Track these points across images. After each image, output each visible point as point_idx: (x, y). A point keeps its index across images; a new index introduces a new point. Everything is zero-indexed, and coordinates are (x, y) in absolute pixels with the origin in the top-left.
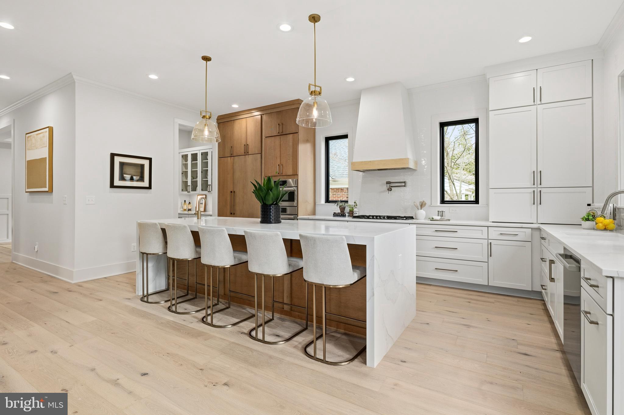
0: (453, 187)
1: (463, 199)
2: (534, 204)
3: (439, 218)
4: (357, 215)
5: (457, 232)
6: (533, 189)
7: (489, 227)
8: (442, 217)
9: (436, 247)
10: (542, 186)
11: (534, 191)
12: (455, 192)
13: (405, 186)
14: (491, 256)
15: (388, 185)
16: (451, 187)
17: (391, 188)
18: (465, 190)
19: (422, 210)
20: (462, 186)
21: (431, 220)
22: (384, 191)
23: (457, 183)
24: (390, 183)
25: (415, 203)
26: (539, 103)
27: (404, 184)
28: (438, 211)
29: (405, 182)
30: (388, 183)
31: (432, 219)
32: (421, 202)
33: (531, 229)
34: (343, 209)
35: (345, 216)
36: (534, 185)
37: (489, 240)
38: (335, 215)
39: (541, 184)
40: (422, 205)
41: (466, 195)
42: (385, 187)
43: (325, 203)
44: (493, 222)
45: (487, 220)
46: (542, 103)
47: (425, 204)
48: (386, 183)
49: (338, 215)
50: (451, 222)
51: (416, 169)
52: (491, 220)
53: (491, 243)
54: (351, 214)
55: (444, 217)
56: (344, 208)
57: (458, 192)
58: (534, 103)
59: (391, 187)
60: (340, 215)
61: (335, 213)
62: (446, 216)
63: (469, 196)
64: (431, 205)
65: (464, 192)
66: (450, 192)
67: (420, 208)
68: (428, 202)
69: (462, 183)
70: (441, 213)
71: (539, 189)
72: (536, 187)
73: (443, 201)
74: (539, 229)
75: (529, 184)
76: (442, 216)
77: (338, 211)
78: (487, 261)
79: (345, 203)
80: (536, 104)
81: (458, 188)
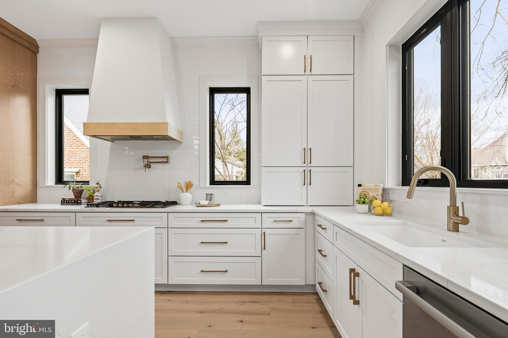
0: (226, 169)
1: (234, 179)
2: (304, 184)
3: (206, 202)
4: (99, 201)
5: (227, 221)
6: (303, 168)
7: (262, 213)
8: (211, 202)
9: (202, 243)
10: (312, 165)
11: (304, 170)
12: (227, 174)
13: (167, 162)
14: (265, 249)
15: (146, 160)
16: (224, 168)
17: (150, 165)
18: (235, 172)
19: (188, 193)
20: (234, 168)
21: (197, 206)
22: (139, 169)
23: (229, 166)
24: (148, 158)
25: (179, 184)
26: (309, 73)
27: (166, 160)
28: (207, 194)
29: (167, 157)
30: (145, 157)
31: (199, 205)
32: (187, 182)
33: (304, 213)
34: (78, 194)
35: (79, 203)
36: (304, 163)
37: (262, 229)
38: (64, 202)
39: (310, 163)
40: (189, 186)
41: (237, 177)
42: (142, 164)
43: (56, 184)
44: (265, 206)
45: (260, 203)
46: (312, 74)
47: (192, 185)
48: (143, 158)
49: (69, 202)
50: (222, 208)
51: (181, 141)
52: (263, 203)
53: (264, 233)
54: (90, 199)
55: (213, 202)
56: (81, 192)
57: (230, 174)
58: (305, 73)
59: (150, 162)
60: (72, 203)
61: (63, 199)
62: (216, 200)
63: (239, 178)
64: (199, 187)
65: (234, 173)
66: (224, 173)
67: (184, 190)
68: (195, 183)
69: (234, 166)
70: (210, 197)
71: (309, 169)
72: (306, 166)
73: (213, 182)
74: (313, 214)
75: (300, 162)
76: (211, 200)
77: (71, 195)
78: (261, 256)
79: (83, 184)
80: (306, 74)
81: (230, 170)
